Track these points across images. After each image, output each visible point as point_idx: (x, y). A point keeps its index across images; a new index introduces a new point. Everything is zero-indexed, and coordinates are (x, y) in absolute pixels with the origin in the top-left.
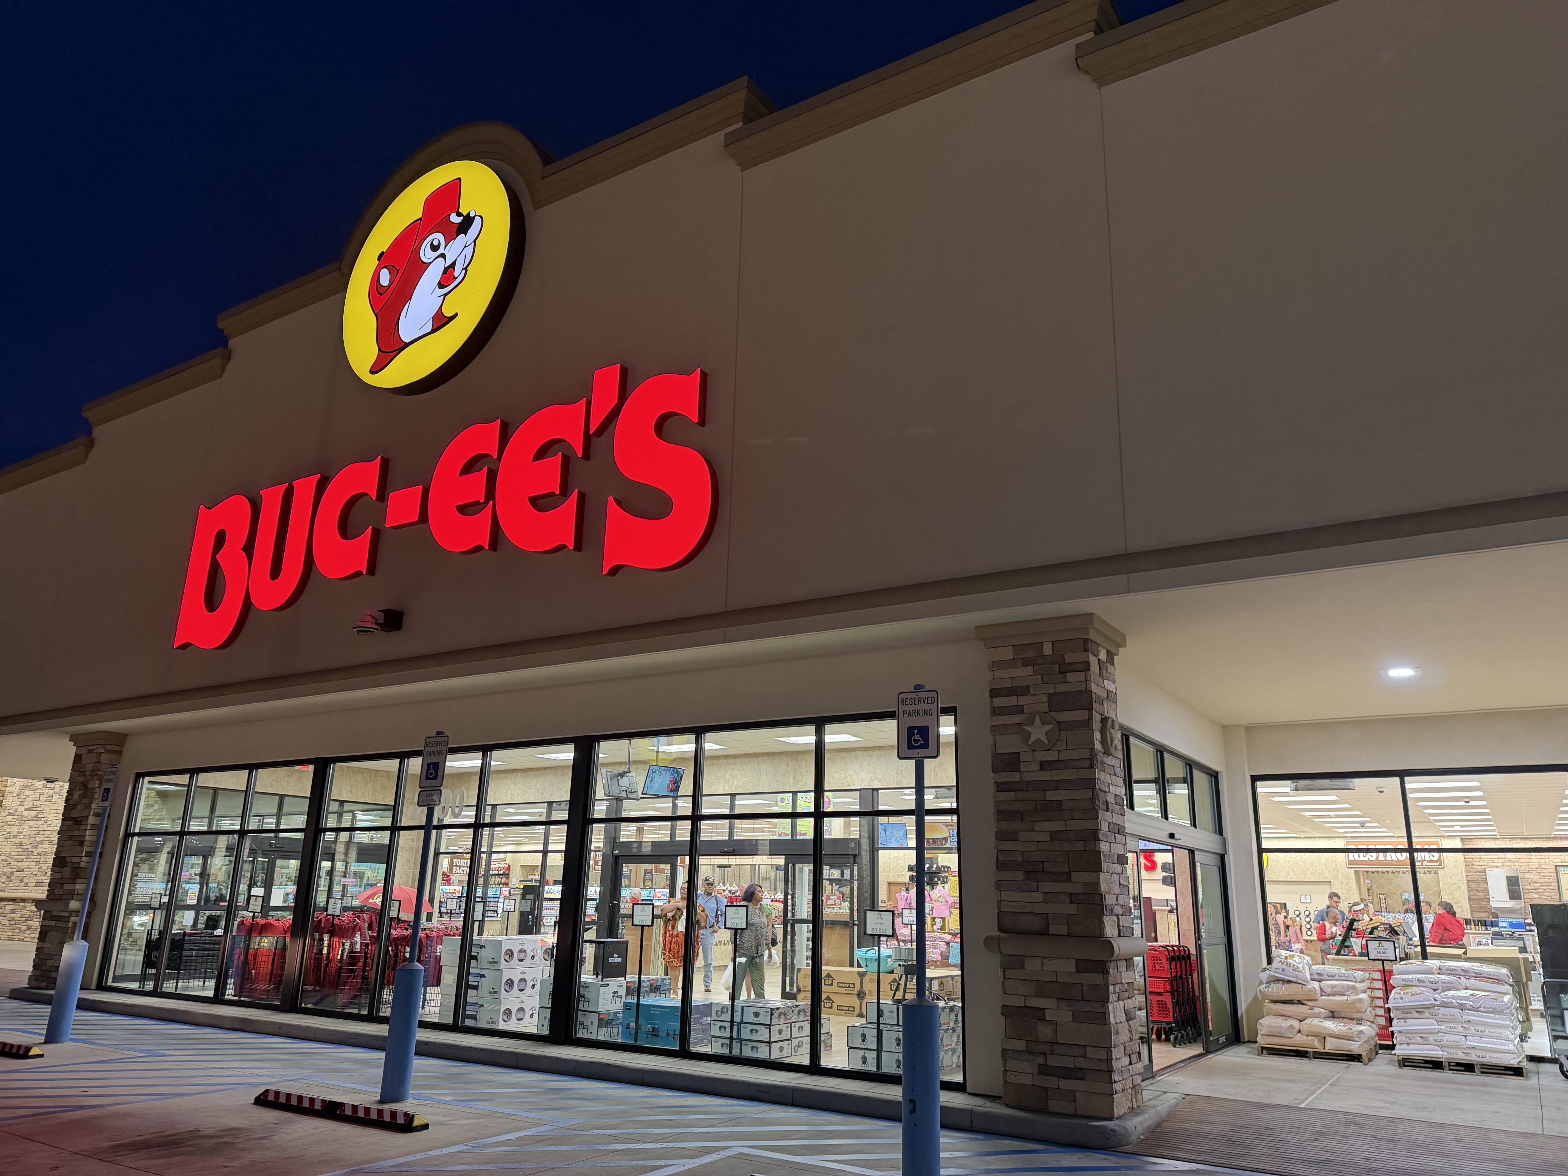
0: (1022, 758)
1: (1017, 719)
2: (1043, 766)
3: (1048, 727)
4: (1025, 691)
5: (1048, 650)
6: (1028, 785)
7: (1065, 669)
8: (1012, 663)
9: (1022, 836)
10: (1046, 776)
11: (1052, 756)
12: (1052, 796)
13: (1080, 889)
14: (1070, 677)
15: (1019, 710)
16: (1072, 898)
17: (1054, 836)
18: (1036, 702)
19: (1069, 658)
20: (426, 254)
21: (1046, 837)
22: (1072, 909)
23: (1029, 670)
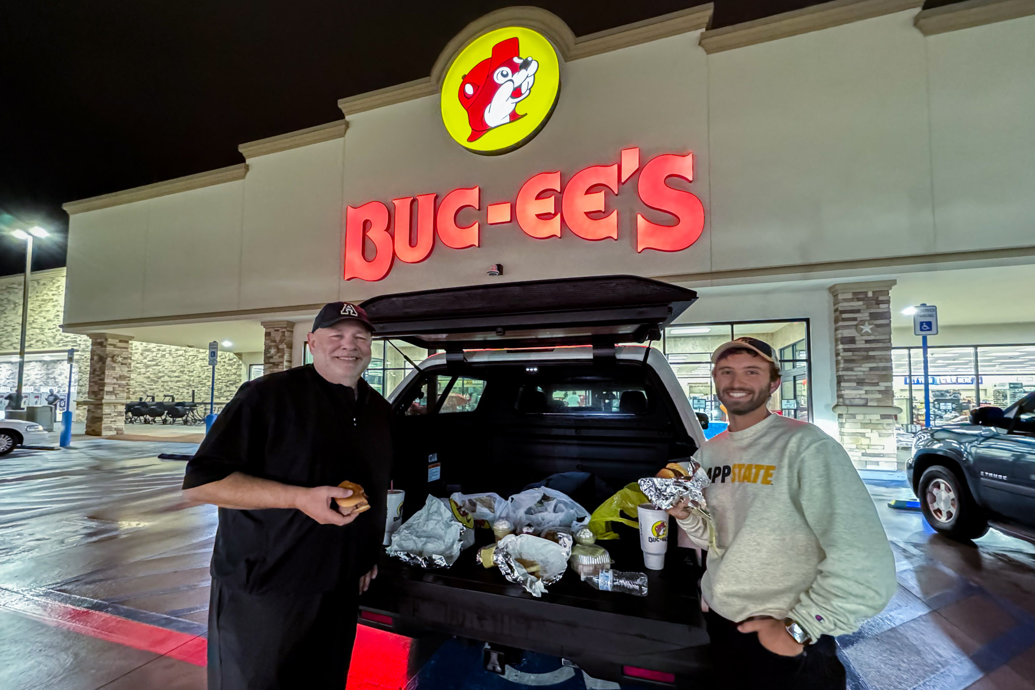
0: (857, 339)
1: (855, 323)
2: (867, 342)
3: (871, 326)
4: (858, 311)
5: (870, 294)
6: (859, 350)
7: (878, 303)
8: (852, 300)
9: (856, 369)
10: (868, 346)
11: (872, 338)
12: (871, 353)
13: (883, 388)
14: (881, 306)
15: (855, 319)
16: (880, 392)
17: (871, 369)
18: (865, 315)
19: (881, 298)
20: (498, 78)
21: (868, 369)
22: (880, 396)
23: (861, 303)
